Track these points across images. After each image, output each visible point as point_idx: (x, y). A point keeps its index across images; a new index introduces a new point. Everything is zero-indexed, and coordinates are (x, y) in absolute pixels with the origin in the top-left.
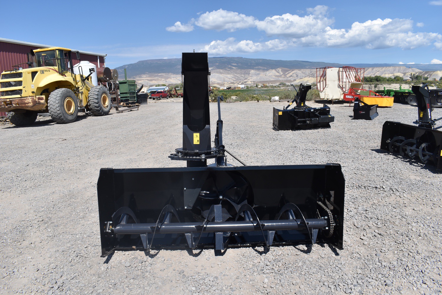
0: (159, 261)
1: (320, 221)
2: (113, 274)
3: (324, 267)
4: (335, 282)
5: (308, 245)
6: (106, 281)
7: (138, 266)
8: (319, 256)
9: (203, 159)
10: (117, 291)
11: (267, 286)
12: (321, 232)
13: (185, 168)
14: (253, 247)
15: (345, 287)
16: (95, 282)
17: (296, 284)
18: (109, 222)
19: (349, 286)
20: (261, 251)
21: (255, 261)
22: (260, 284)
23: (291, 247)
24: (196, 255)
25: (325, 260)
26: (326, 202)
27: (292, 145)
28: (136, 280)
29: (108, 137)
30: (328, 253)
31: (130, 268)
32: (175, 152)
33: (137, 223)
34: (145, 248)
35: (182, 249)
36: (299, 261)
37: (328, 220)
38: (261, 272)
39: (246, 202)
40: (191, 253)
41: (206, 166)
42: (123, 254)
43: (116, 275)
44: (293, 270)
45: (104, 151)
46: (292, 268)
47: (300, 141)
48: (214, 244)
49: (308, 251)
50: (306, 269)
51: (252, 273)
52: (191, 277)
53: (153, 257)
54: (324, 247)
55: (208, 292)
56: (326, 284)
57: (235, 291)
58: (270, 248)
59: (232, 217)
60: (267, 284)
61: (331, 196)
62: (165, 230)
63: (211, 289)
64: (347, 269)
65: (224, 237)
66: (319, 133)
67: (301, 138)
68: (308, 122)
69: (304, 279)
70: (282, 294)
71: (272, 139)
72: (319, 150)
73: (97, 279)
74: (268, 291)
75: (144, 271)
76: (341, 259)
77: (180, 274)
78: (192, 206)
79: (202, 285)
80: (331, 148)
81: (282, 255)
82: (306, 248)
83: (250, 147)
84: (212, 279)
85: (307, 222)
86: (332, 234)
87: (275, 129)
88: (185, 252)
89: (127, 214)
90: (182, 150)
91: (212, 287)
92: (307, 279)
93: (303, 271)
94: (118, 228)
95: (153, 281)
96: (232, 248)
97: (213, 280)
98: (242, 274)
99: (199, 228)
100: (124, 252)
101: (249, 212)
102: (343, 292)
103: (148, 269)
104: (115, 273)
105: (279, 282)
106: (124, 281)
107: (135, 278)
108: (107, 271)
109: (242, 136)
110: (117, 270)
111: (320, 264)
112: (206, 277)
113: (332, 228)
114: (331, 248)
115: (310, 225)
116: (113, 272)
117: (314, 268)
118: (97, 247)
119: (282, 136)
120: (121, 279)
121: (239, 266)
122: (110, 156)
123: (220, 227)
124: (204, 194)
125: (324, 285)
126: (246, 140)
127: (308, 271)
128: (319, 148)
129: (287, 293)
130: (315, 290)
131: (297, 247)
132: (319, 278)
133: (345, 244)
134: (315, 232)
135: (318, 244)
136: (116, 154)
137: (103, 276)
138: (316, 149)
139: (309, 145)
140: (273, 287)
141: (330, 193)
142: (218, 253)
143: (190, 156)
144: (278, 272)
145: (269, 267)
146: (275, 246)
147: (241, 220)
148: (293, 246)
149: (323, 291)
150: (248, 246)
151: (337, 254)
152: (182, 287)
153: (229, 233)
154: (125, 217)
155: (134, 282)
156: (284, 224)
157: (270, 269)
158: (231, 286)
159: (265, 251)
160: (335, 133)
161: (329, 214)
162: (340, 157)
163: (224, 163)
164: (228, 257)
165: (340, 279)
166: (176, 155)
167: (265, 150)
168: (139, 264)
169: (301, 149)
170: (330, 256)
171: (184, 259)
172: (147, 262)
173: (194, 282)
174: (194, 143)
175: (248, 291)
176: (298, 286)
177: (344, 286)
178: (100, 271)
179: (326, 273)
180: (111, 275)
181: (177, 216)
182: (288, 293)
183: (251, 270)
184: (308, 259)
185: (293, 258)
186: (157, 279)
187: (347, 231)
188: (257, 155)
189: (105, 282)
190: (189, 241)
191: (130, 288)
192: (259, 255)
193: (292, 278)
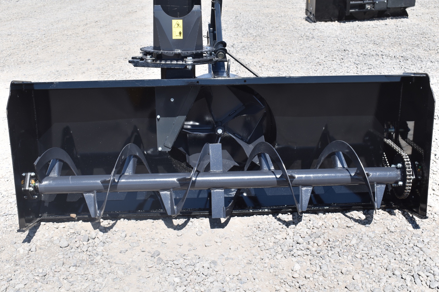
0: (116, 238)
1: (389, 171)
2: (39, 259)
3: (394, 246)
4: (413, 270)
5: (367, 212)
6: (29, 270)
7: (81, 246)
8: (386, 230)
9: (189, 65)
10: (49, 286)
11: (298, 275)
12: (389, 191)
13: (158, 80)
14: (275, 215)
15: (429, 278)
16: (9, 273)
17: (348, 273)
18: (29, 174)
19: (436, 276)
20: (288, 220)
21: (278, 237)
22: (286, 273)
23: (339, 215)
24: (179, 227)
25: (395, 236)
26: (399, 141)
27: (339, 47)
28: (79, 268)
29: (13, 34)
30: (400, 225)
31: (69, 249)
32: (141, 53)
33: (78, 175)
34: (93, 216)
35: (155, 218)
36: (352, 236)
37: (403, 169)
38: (289, 254)
39: (262, 139)
40: (170, 225)
41: (195, 77)
42: (55, 226)
43: (45, 260)
44: (343, 250)
45: (8, 58)
46: (340, 248)
47: (354, 40)
48: (210, 210)
49: (367, 221)
50: (363, 249)
51: (273, 256)
52: (172, 263)
53: (106, 232)
54: (395, 215)
55: (202, 284)
56: (396, 272)
57: (245, 283)
58: (303, 216)
59: (238, 165)
60: (298, 272)
61: (409, 130)
62: (126, 186)
63: (207, 280)
64: (433, 250)
65: (225, 198)
66: (387, 27)
67: (354, 35)
68: (368, 7)
69: (360, 265)
70: (324, 289)
71: (305, 37)
72: (388, 56)
73: (14, 267)
74: (301, 283)
75: (92, 254)
76: (423, 234)
77: (153, 258)
78: (170, 145)
79: (190, 273)
80: (408, 53)
81: (323, 227)
82: (363, 217)
83: (265, 51)
84: (206, 265)
85: (367, 172)
86: (408, 192)
87: (309, 20)
88: (160, 223)
89: (60, 161)
90: (153, 50)
91: (207, 277)
92: (366, 266)
93: (359, 253)
94: (45, 183)
95: (109, 268)
96: (239, 215)
97: (209, 267)
98: (257, 256)
99: (184, 183)
100: (56, 225)
101: (267, 156)
102: (426, 286)
103: (99, 251)
104: (43, 257)
105: (318, 269)
106: (59, 270)
107: (78, 265)
108: (29, 255)
109: (251, 31)
110: (46, 253)
111: (387, 241)
112: (197, 261)
113: (410, 183)
114: (406, 216)
115: (371, 178)
116: (40, 256)
117: (377, 249)
118: (10, 216)
119: (321, 32)
120: (54, 267)
121: (252, 245)
122: (19, 66)
123: (220, 180)
124: (189, 127)
125: (394, 274)
126: (258, 38)
127: (367, 252)
128: (386, 52)
129: (332, 286)
130: (379, 283)
131: (348, 214)
132: (385, 263)
133: (430, 211)
134: (379, 191)
135: (384, 209)
136: (30, 62)
137: (23, 263)
138: (380, 53)
139: (369, 47)
140: (310, 277)
141: (407, 124)
142: (216, 224)
143: (166, 60)
144: (317, 254)
145: (301, 245)
146: (312, 213)
147: (255, 168)
148: (342, 213)
149: (393, 284)
150: (266, 212)
151: (416, 227)
152: (158, 278)
153: (233, 191)
154: (57, 165)
155: (76, 271)
156: (327, 176)
157: (303, 249)
158: (239, 276)
159: (294, 221)
160: (416, 26)
161: (405, 160)
162: (423, 67)
163: (225, 73)
164: (232, 231)
165: (421, 266)
166: (142, 59)
167: (291, 55)
168: (84, 243)
169: (355, 54)
170: (405, 229)
171: (159, 233)
172: (96, 239)
173: (178, 270)
174: (174, 37)
175: (267, 283)
176: (350, 277)
177: (427, 276)
178: (18, 254)
179: (397, 255)
180: (37, 260)
181: (145, 163)
182: (334, 287)
183: (272, 250)
184: (367, 234)
185: (341, 232)
186: (115, 265)
187: (434, 190)
188: (279, 64)
189: (27, 271)
190: (168, 204)
191: (71, 280)
192: (284, 226)
193: (340, 263)
